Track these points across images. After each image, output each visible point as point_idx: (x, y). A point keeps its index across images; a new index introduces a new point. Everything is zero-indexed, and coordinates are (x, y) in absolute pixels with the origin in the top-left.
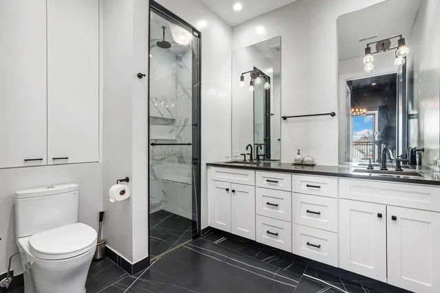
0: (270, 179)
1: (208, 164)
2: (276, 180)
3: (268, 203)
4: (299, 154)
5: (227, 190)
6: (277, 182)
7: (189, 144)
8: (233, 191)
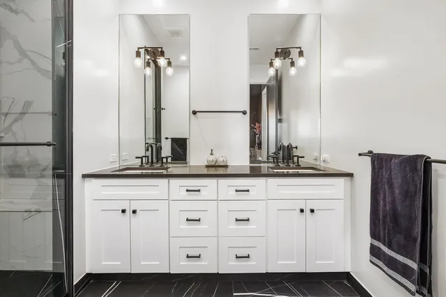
0: (190, 189)
1: (85, 176)
2: (197, 189)
3: (187, 220)
4: (212, 154)
5: (123, 211)
6: (199, 191)
7: (48, 145)
8: (134, 212)
